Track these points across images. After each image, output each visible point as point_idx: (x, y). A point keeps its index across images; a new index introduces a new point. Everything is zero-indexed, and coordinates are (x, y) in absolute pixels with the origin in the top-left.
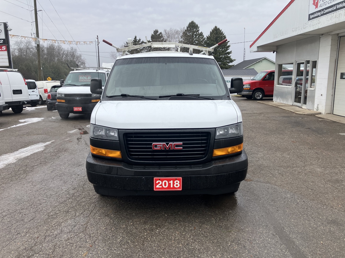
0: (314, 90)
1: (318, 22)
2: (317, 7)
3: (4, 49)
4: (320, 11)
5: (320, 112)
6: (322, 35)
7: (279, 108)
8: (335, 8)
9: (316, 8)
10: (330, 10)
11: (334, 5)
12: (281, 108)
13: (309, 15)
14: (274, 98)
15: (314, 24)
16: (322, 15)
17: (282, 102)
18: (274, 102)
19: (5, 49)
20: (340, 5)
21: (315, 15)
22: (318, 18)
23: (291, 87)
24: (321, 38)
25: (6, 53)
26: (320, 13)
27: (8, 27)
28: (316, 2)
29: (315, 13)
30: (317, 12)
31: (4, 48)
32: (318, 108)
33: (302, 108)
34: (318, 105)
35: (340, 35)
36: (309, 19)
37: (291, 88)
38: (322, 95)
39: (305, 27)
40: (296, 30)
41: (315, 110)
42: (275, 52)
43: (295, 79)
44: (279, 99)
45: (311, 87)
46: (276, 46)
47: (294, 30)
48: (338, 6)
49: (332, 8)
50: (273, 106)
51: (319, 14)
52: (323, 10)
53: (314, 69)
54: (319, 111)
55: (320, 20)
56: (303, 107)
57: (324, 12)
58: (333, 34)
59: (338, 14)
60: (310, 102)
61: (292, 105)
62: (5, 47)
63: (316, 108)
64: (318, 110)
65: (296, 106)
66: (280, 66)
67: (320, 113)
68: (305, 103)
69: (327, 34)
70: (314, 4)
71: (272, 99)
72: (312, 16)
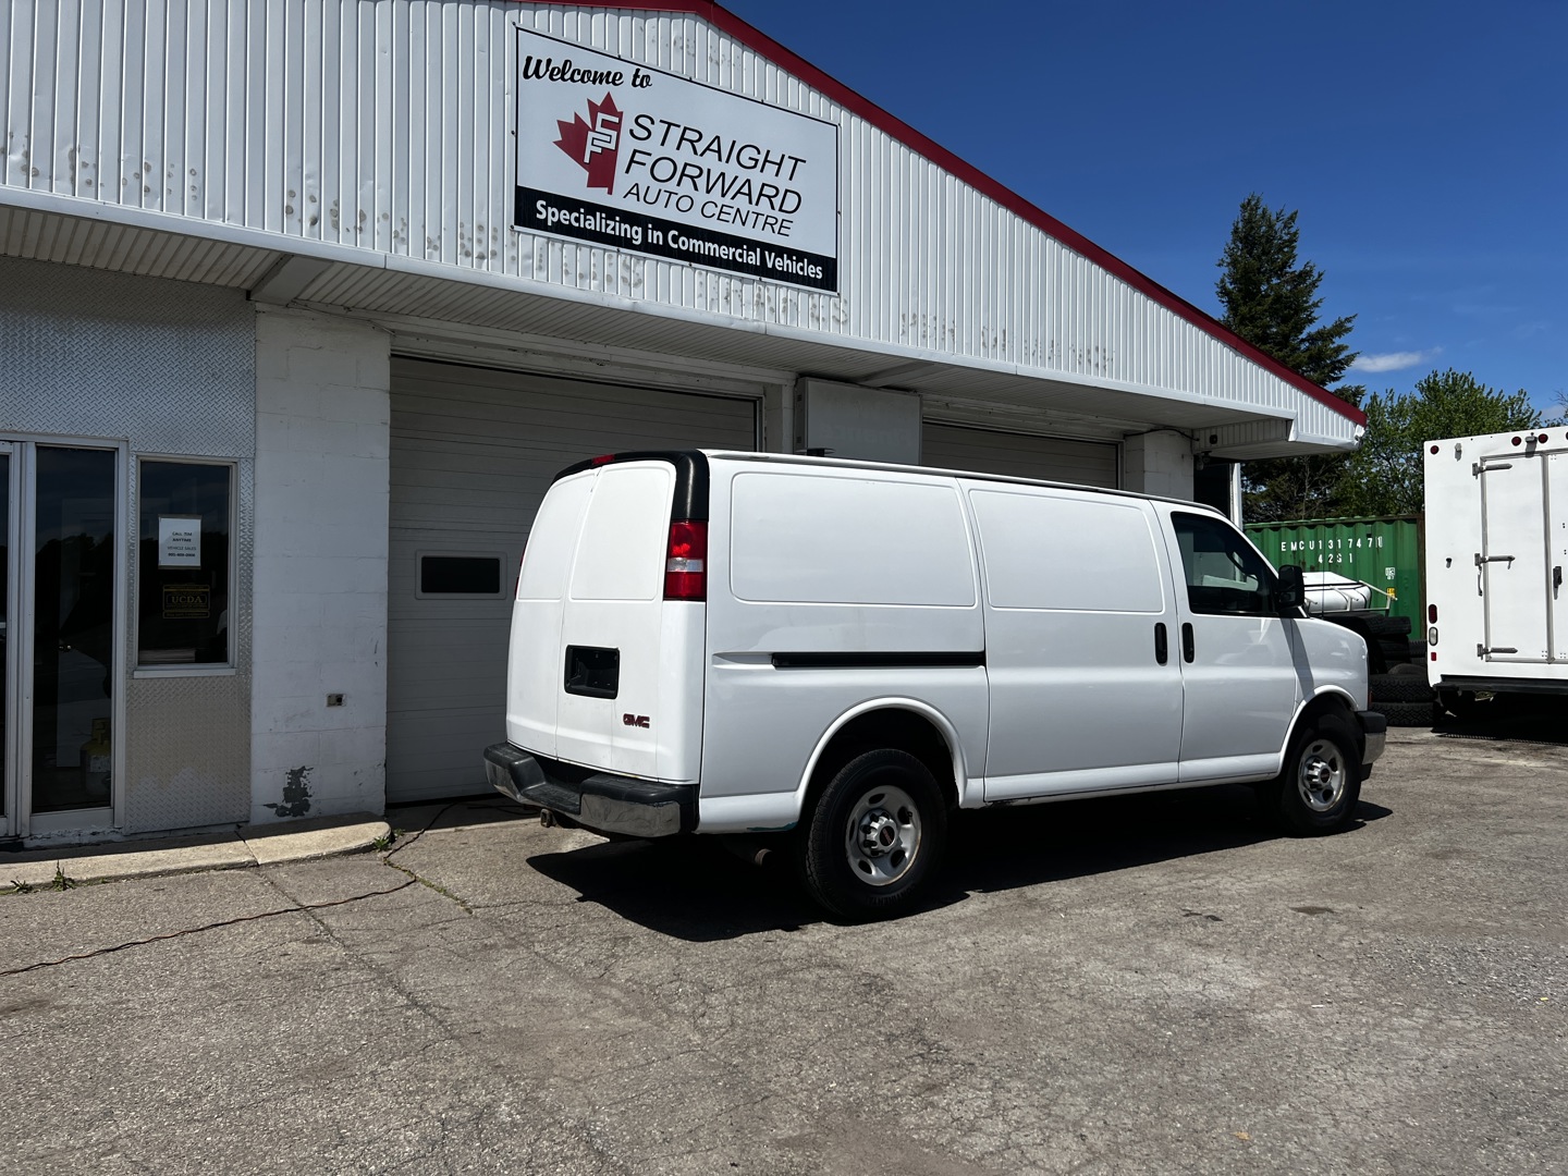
4: (633, 219)
8: (753, 259)
9: (590, 184)
10: (724, 252)
11: (753, 245)
13: (519, 188)
16: (646, 247)
20: (787, 261)
21: (591, 224)
22: (622, 250)
26: (640, 230)
29: (592, 209)
30: (611, 213)
32: (297, 792)
39: (483, 249)
41: (263, 816)
48: (777, 263)
49: (732, 250)
51: (636, 234)
52: (663, 225)
57: (670, 241)
59: (771, 295)
70: (567, 149)
72: (564, 216)
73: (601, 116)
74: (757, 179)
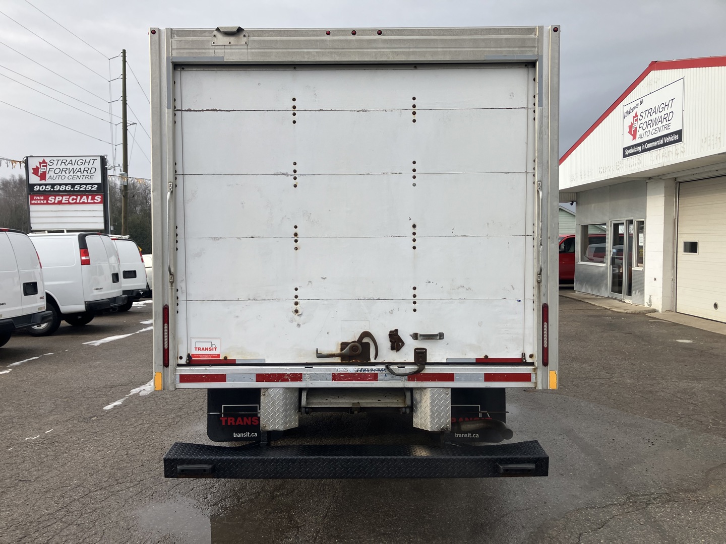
0: (643, 271)
1: (638, 161)
2: (634, 138)
3: (97, 200)
4: (639, 145)
5: (655, 308)
6: (650, 178)
7: (585, 302)
8: (662, 142)
10: (655, 144)
11: (661, 137)
12: (587, 303)
13: (623, 148)
14: (576, 286)
15: (632, 165)
16: (643, 151)
17: (590, 292)
18: (576, 292)
19: (99, 200)
20: (669, 138)
21: (633, 150)
22: (638, 155)
23: (605, 264)
24: (649, 185)
25: (101, 207)
26: (640, 147)
27: (108, 164)
28: (633, 129)
29: (632, 147)
30: (635, 146)
31: (98, 198)
32: (650, 301)
33: (624, 302)
34: (650, 296)
35: (679, 180)
36: (625, 156)
37: (605, 267)
38: (655, 279)
39: (619, 167)
40: (605, 170)
41: (646, 305)
42: (575, 203)
43: (611, 251)
44: (584, 286)
45: (638, 266)
46: (575, 194)
47: (601, 170)
48: (667, 140)
49: (658, 141)
50: (574, 299)
51: (639, 149)
52: (644, 143)
53: (641, 235)
54: (653, 307)
55: (640, 159)
56: (627, 301)
57: (646, 147)
58: (666, 178)
59: (666, 152)
60: (637, 292)
61: (608, 298)
62: (100, 197)
63: (648, 302)
64: (650, 305)
65: (615, 299)
66: (585, 228)
67: (655, 311)
68: (629, 293)
69: (657, 178)
70: (630, 132)
71: (573, 288)
72: (629, 152)
73: (635, 119)
74: (662, 114)
